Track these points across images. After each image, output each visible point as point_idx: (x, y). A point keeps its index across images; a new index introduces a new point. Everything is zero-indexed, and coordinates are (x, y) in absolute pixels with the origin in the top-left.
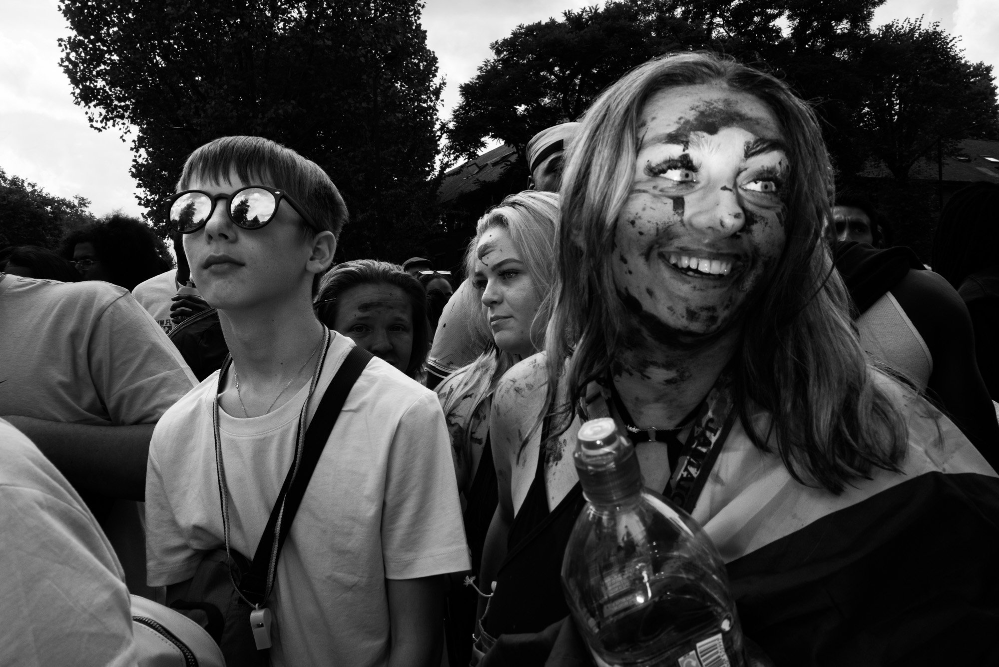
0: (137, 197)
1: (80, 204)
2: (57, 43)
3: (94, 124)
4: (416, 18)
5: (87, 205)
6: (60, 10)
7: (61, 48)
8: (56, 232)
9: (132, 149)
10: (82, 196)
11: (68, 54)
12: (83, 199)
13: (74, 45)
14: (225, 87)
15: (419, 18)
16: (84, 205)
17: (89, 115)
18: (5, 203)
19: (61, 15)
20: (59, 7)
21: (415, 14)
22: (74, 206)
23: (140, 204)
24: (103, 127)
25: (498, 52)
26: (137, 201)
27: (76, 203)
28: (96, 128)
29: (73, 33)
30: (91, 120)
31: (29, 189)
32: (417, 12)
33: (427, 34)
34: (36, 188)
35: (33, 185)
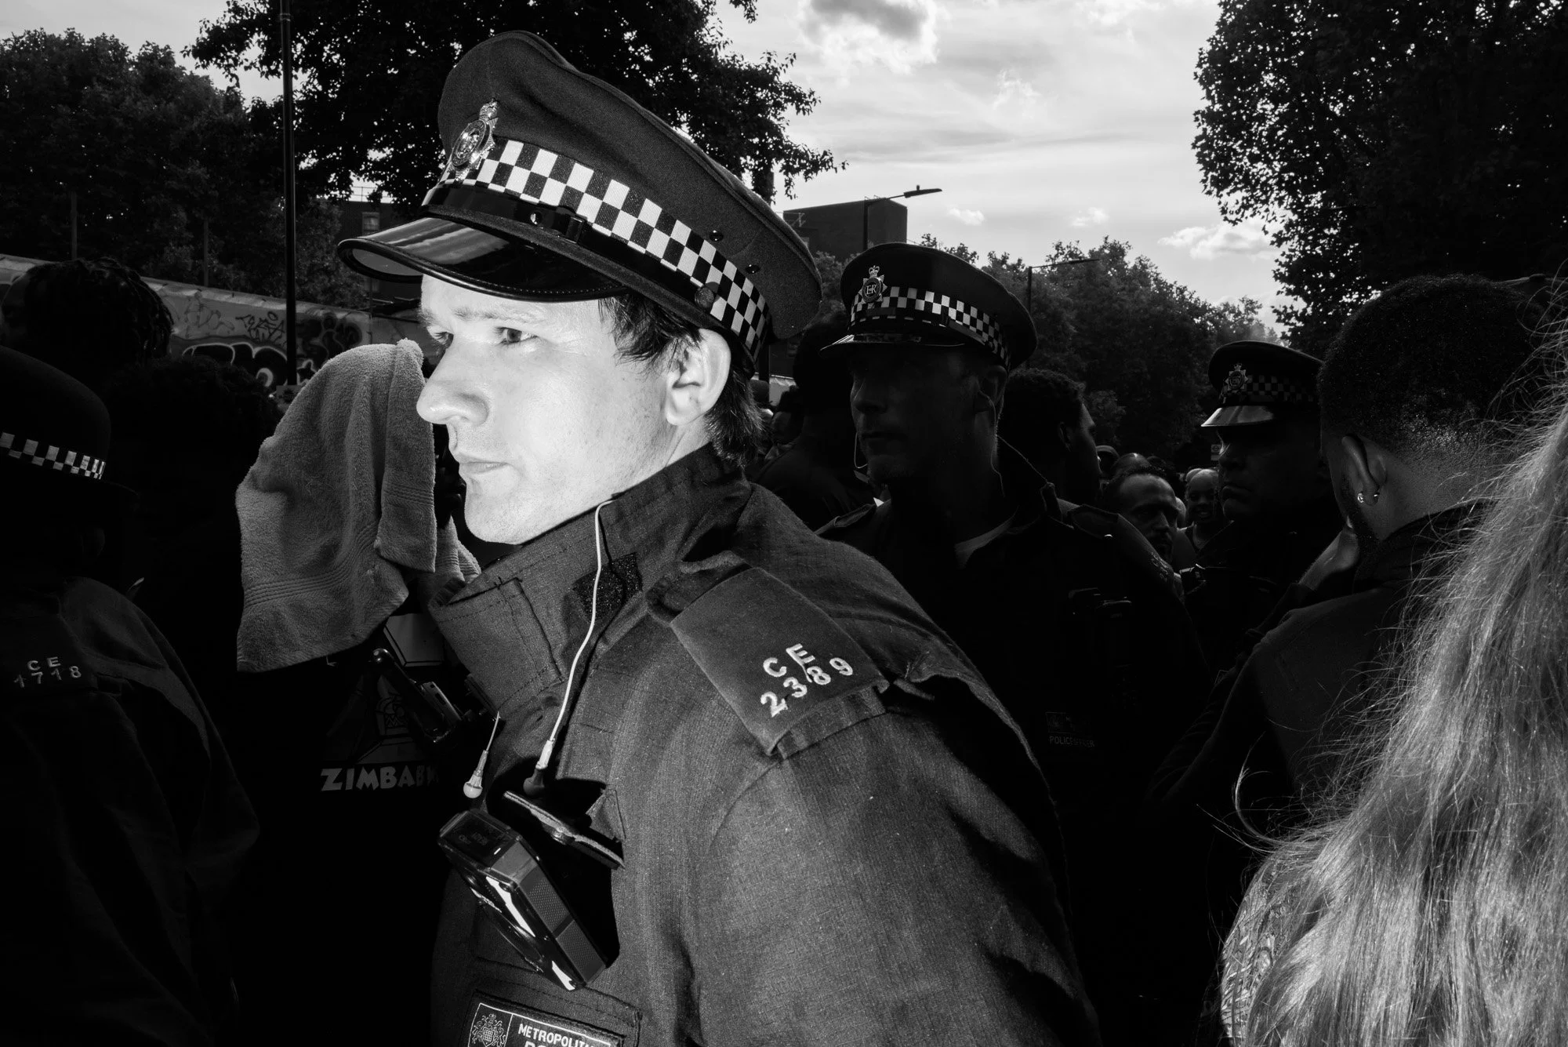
0: (1275, 311)
1: (1247, 309)
2: (1193, 118)
3: (1229, 216)
5: (1256, 310)
6: (1197, 77)
7: (1197, 123)
10: (1250, 297)
11: (1205, 130)
12: (1251, 302)
16: (1252, 310)
17: (1222, 205)
18: (1144, 317)
19: (1197, 84)
20: (1195, 74)
22: (1239, 313)
23: (1279, 321)
24: (1237, 219)
26: (1276, 317)
27: (1242, 309)
28: (1230, 221)
29: (1209, 105)
30: (1224, 211)
31: (1176, 296)
34: (1186, 293)
35: (1181, 291)
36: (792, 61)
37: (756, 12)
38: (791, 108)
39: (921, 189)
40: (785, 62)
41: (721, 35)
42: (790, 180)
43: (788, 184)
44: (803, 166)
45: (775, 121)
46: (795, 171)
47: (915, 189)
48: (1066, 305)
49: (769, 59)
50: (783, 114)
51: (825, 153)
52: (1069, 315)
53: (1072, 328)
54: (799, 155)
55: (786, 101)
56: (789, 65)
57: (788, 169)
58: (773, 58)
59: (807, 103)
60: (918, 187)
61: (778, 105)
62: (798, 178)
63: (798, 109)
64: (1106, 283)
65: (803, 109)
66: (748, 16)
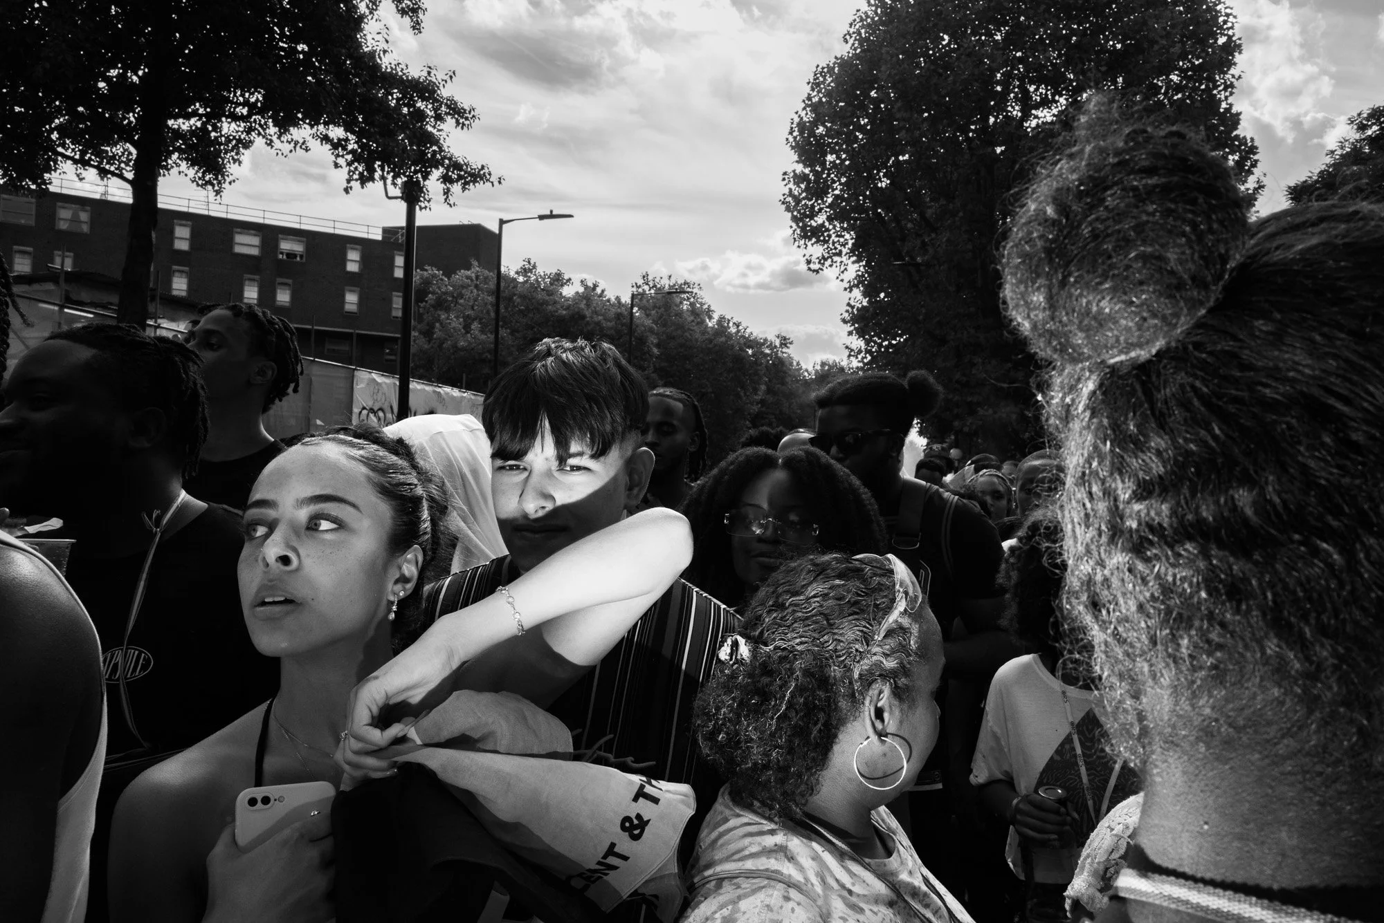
0: (847, 347)
1: (781, 344)
2: (782, 177)
3: (812, 266)
4: (1227, 94)
5: (788, 345)
6: (788, 142)
7: (784, 183)
8: (756, 378)
9: (845, 289)
10: (783, 334)
11: (791, 189)
12: (785, 339)
13: (799, 178)
14: (961, 214)
15: (1231, 94)
16: (785, 345)
17: (807, 257)
18: (711, 346)
19: (788, 148)
20: (787, 140)
21: (1225, 89)
22: (776, 347)
24: (820, 269)
25: (1362, 128)
27: (777, 343)
29: (799, 168)
30: (809, 262)
31: (733, 330)
32: (1229, 86)
33: (1241, 117)
34: (740, 328)
35: (737, 325)
36: (451, 77)
37: (422, 25)
38: (450, 121)
39: (554, 213)
40: (445, 78)
41: (387, 42)
42: (448, 189)
43: (447, 192)
44: (460, 178)
45: (434, 131)
46: (451, 181)
47: (549, 213)
48: (651, 330)
49: (429, 73)
50: (442, 126)
51: (483, 167)
52: (653, 339)
53: (655, 351)
54: (457, 166)
55: (447, 114)
56: (449, 80)
57: (446, 179)
58: (433, 72)
59: (467, 119)
60: (551, 211)
61: (439, 118)
62: (456, 188)
63: (458, 123)
64: (680, 314)
65: (463, 124)
66: (414, 28)
